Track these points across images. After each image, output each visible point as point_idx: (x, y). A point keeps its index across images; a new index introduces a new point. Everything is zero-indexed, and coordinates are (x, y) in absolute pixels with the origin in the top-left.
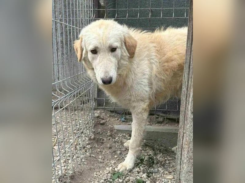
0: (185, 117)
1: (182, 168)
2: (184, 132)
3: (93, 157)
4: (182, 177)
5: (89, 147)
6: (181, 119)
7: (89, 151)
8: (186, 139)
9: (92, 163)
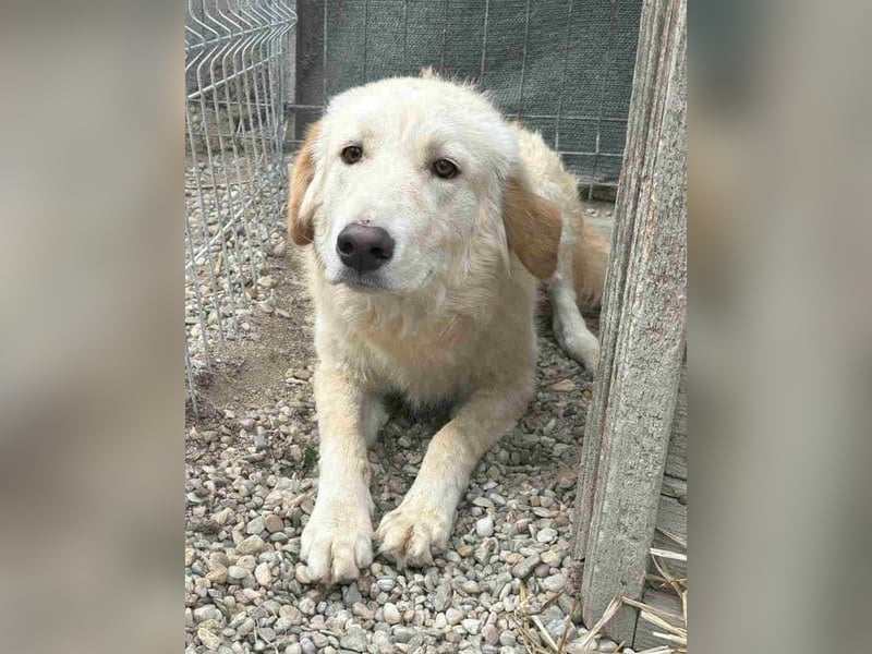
0: (649, 112)
1: (627, 315)
2: (643, 175)
3: (282, 317)
4: (623, 351)
5: (265, 281)
6: (632, 126)
7: (267, 297)
8: (650, 201)
9: (280, 337)
